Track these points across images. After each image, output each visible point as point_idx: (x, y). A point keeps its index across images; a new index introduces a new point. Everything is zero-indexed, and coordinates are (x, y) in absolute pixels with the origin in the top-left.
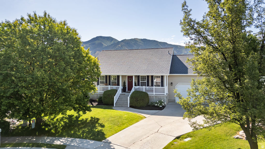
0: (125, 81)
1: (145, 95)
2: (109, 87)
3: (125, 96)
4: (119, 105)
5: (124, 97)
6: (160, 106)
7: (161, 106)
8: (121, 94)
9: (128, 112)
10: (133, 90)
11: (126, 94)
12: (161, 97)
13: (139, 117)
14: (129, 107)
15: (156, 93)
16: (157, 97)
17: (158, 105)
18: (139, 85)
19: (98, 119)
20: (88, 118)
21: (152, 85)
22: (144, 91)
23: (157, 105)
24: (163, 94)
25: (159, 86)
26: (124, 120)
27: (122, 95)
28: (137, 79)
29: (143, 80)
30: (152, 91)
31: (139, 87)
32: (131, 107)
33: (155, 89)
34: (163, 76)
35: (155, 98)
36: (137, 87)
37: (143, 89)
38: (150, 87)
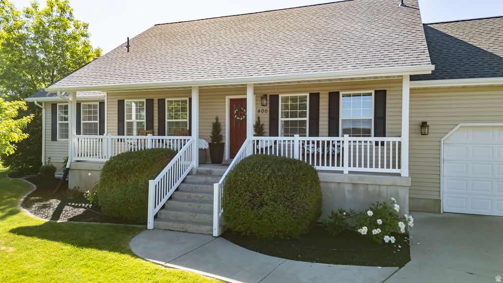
0: (217, 119)
1: (301, 174)
2: (149, 142)
3: (210, 179)
4: (170, 225)
5: (205, 183)
6: (387, 239)
7: (393, 240)
8: (194, 172)
10: (246, 150)
11: (216, 169)
12: (383, 189)
14: (216, 233)
15: (357, 169)
16: (361, 189)
17: (376, 231)
18: (274, 132)
21: (333, 131)
22: (296, 157)
23: (369, 232)
24: (391, 170)
25: (367, 133)
27: (199, 173)
28: (268, 108)
29: (294, 115)
30: (333, 155)
31: (275, 142)
32: (227, 234)
33: (353, 149)
34: (385, 91)
35: (349, 191)
36: (267, 141)
37: (291, 148)
38: (326, 139)
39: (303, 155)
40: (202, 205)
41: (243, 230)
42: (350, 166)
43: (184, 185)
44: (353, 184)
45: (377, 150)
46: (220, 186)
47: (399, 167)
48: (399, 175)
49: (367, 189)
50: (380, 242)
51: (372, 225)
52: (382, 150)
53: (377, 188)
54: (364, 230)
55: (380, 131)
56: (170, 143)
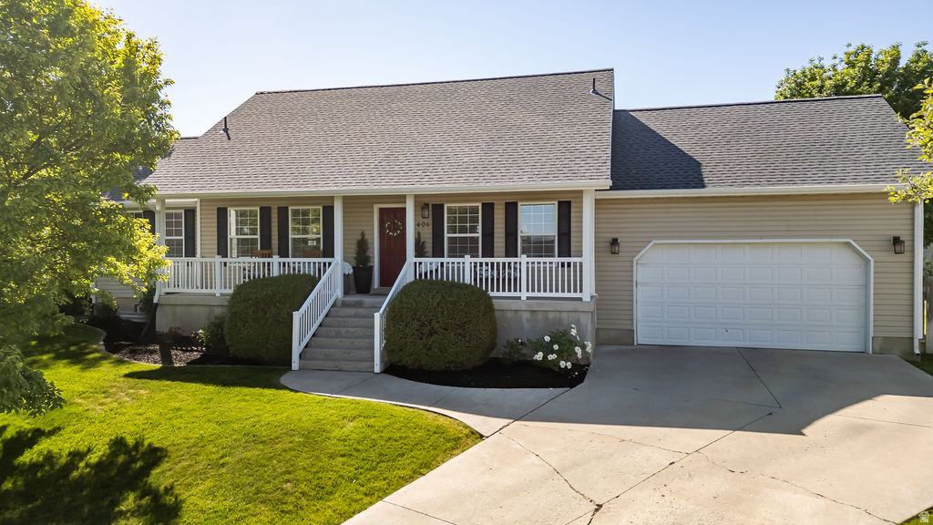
0: (363, 235)
1: (474, 300)
2: (276, 266)
3: (360, 311)
4: (319, 364)
5: (356, 316)
6: (563, 364)
7: (569, 365)
8: (339, 304)
9: (369, 404)
10: (406, 275)
11: (367, 300)
12: (564, 315)
14: (377, 369)
15: (536, 294)
16: (540, 316)
17: (552, 357)
18: (438, 252)
19: (155, 456)
20: (89, 450)
21: (511, 251)
22: (467, 281)
23: (545, 357)
24: (572, 295)
25: (550, 253)
27: (344, 304)
28: (430, 221)
29: (463, 230)
30: (510, 279)
31: (442, 264)
32: (391, 369)
33: (531, 271)
34: (570, 202)
35: (527, 320)
36: (430, 263)
37: (461, 270)
38: (501, 260)
39: (475, 279)
40: (356, 341)
41: (410, 362)
42: (528, 291)
43: (328, 319)
44: (532, 311)
45: (563, 271)
46: (381, 315)
47: (581, 291)
48: (580, 299)
49: (546, 318)
50: (557, 369)
51: (547, 349)
52: (569, 271)
53: (558, 315)
54: (539, 356)
55: (565, 250)
56: (299, 267)
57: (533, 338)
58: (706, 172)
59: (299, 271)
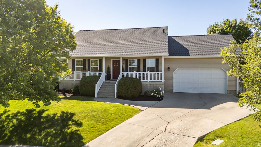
0: (109, 66)
1: (136, 82)
2: (89, 73)
3: (110, 84)
4: (102, 96)
5: (109, 85)
7: (159, 96)
8: (104, 83)
9: (116, 104)
10: (120, 76)
12: (158, 85)
13: (133, 109)
14: (115, 97)
15: (151, 80)
16: (152, 86)
17: (155, 94)
18: (127, 70)
19: (72, 115)
20: (57, 113)
21: (144, 70)
22: (135, 77)
23: (154, 94)
24: (159, 80)
25: (154, 71)
26: (111, 114)
27: (105, 83)
28: (125, 63)
29: (133, 65)
30: (145, 77)
31: (128, 74)
32: (118, 97)
33: (150, 75)
34: (158, 59)
35: (149, 86)
36: (125, 73)
37: (133, 75)
38: (141, 72)
39: (137, 77)
40: (110, 91)
41: (123, 95)
42: (149, 80)
43: (102, 86)
44: (150, 84)
45: (156, 75)
46: (116, 85)
47: (161, 80)
48: (161, 81)
49: (153, 86)
50: (156, 97)
51: (154, 93)
52: (157, 75)
53: (156, 85)
54: (153, 94)
55: (157, 70)
57: (151, 91)
58: (190, 52)
59: (93, 75)
